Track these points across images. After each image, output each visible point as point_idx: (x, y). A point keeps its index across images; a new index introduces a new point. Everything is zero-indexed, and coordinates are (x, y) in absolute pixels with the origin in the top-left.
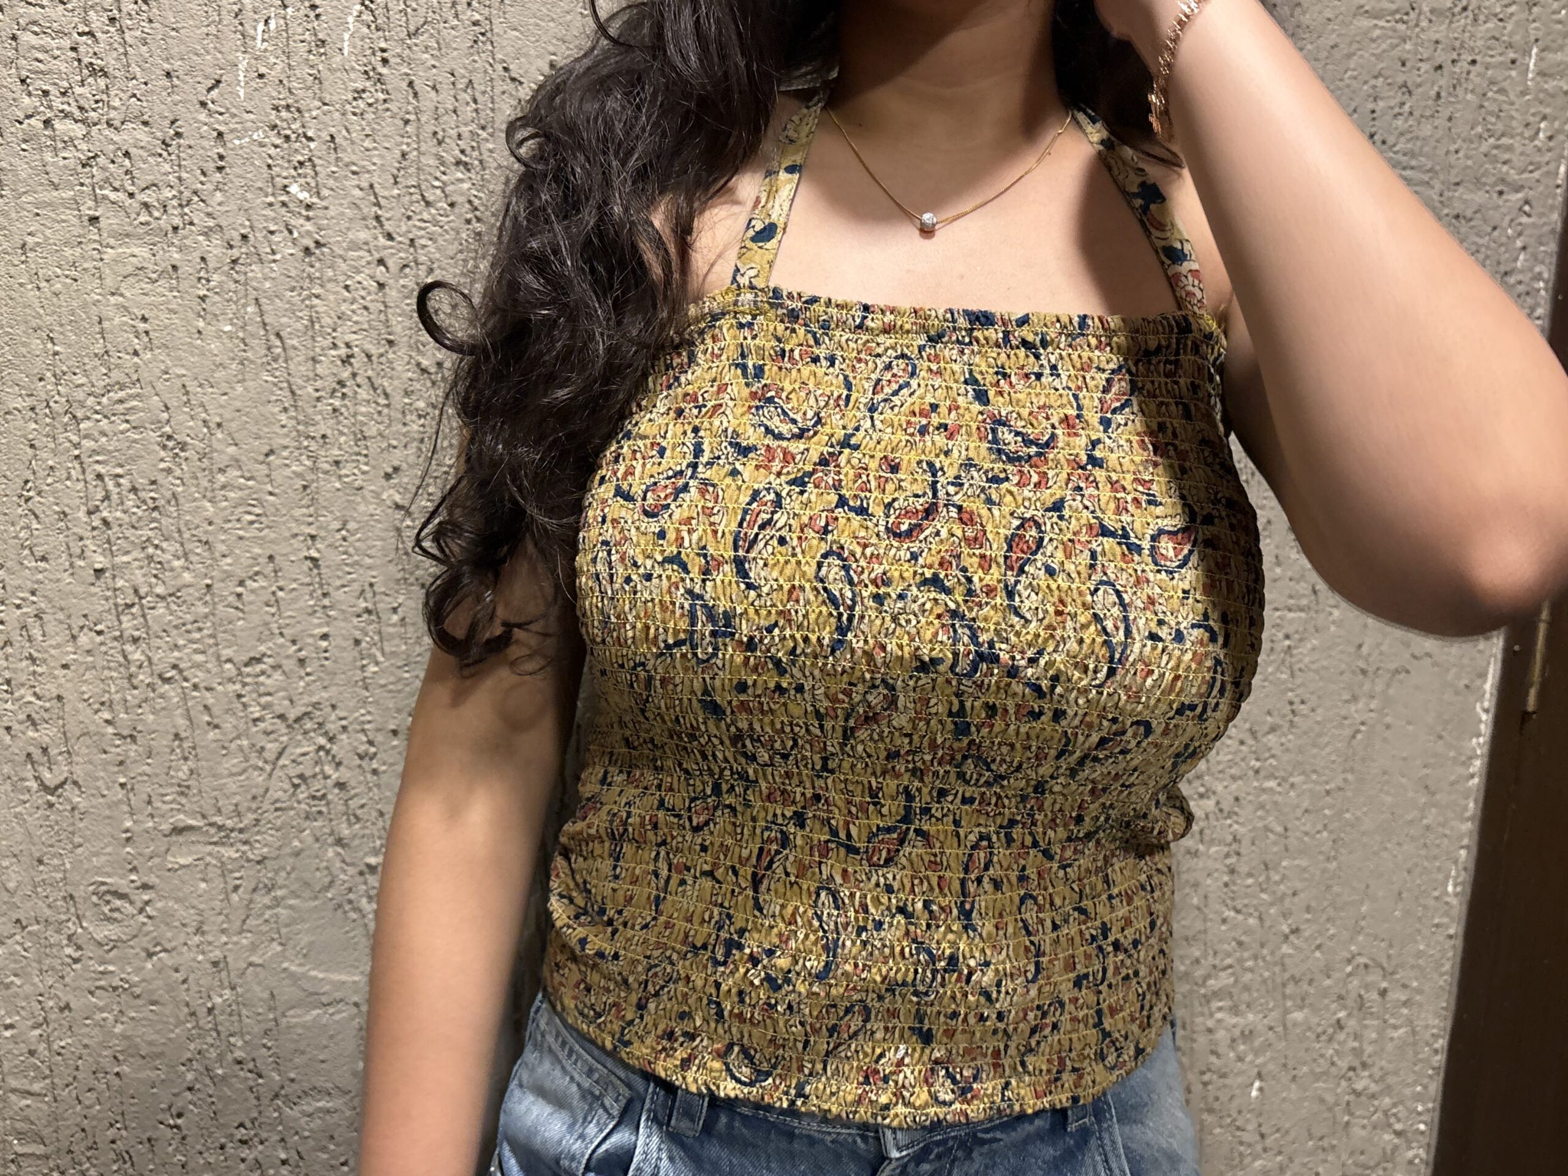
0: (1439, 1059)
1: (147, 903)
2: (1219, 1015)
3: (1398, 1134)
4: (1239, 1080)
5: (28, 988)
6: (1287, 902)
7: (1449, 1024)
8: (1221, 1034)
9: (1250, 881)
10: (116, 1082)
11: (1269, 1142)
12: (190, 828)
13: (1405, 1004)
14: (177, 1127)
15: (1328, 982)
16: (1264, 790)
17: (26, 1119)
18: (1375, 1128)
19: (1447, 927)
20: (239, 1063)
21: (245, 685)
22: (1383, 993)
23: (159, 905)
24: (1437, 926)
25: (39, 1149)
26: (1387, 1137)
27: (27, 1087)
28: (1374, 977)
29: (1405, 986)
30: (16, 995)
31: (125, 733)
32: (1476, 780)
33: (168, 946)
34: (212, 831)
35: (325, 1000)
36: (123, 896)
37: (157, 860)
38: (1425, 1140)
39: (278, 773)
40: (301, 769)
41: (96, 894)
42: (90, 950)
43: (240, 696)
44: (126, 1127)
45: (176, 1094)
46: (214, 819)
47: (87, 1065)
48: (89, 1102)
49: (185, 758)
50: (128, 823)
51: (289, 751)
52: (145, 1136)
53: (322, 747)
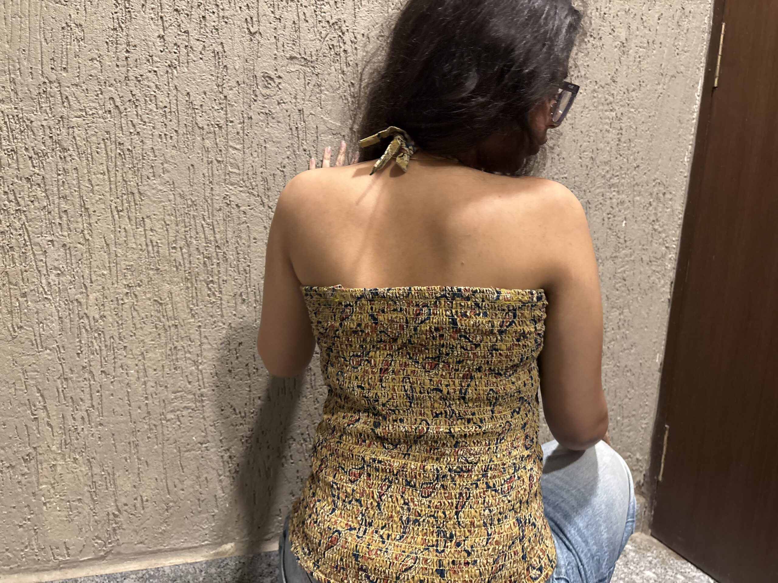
0: (680, 222)
1: (280, 83)
2: (614, 193)
3: (667, 247)
4: (620, 219)
5: (239, 108)
6: (636, 154)
7: (684, 209)
8: (614, 200)
9: (625, 145)
10: (264, 150)
11: (628, 243)
12: (295, 58)
13: (671, 200)
14: (283, 171)
15: (648, 187)
16: (630, 112)
17: (234, 158)
18: (660, 244)
19: (684, 173)
20: (305, 150)
21: (317, 7)
22: (664, 194)
23: (283, 85)
24: (681, 172)
25: (237, 171)
26: (664, 248)
27: (235, 146)
28: (662, 188)
29: (671, 193)
30: (235, 110)
31: (278, 17)
32: (694, 121)
33: (285, 101)
34: (303, 60)
35: (334, 132)
36: (272, 79)
37: (284, 68)
38: (675, 251)
39: (325, 43)
40: (333, 43)
41: (263, 77)
42: (260, 98)
43: (315, 11)
44: (266, 168)
45: (283, 159)
46: (303, 56)
47: (255, 142)
48: (255, 156)
49: (296, 31)
50: (276, 52)
51: (329, 35)
52: (272, 172)
53: (340, 36)
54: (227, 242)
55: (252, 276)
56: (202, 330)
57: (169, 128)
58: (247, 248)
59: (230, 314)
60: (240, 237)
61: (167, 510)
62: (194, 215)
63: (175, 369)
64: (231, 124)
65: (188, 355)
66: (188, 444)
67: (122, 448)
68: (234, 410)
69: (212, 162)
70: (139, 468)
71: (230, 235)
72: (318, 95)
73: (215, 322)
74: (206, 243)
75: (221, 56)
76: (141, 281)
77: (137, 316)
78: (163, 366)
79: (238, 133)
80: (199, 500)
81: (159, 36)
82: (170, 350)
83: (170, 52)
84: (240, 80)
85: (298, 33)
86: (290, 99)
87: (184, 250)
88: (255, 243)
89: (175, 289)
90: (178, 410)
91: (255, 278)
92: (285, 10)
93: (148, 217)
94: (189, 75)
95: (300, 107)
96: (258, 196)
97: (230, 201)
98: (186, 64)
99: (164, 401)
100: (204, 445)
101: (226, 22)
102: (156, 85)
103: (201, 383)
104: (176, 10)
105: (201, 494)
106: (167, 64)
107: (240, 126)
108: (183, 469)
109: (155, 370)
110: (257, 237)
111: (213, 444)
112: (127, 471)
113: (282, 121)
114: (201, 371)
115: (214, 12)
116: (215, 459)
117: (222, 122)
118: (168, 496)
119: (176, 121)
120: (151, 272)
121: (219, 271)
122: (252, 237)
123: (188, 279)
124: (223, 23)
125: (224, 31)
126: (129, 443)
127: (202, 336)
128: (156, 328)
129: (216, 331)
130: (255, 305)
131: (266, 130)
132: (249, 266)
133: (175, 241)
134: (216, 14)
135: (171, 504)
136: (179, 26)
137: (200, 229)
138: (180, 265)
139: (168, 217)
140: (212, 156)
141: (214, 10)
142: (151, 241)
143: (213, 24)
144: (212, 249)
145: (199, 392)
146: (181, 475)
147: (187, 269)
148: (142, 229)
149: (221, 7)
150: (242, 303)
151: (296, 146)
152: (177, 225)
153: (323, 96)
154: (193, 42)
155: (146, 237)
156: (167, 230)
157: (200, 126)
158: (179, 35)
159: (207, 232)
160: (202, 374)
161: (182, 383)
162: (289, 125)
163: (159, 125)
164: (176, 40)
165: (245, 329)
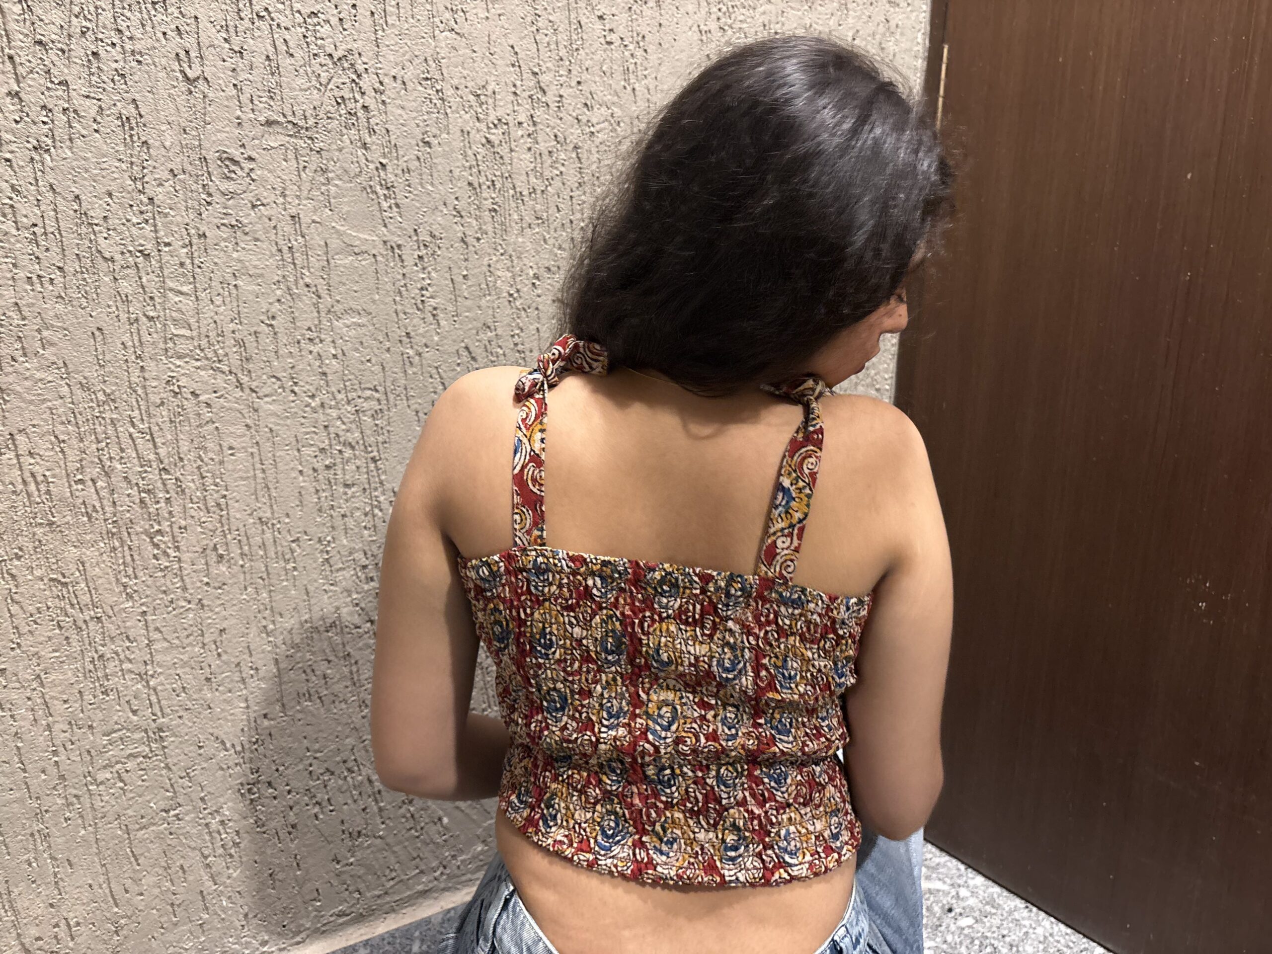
1: (252, 170)
5: (179, 219)
10: (234, 291)
12: (276, 122)
14: (271, 325)
17: (179, 310)
20: (308, 286)
21: (307, 29)
23: (259, 172)
25: (188, 333)
27: (179, 288)
30: (171, 223)
31: (237, 49)
33: (265, 202)
34: (290, 126)
35: (356, 250)
36: (236, 163)
37: (257, 142)
39: (328, 93)
40: (342, 93)
41: (220, 159)
42: (217, 197)
43: (304, 36)
44: (241, 323)
45: (270, 304)
46: (291, 118)
47: (217, 277)
48: (218, 303)
49: (273, 74)
50: (239, 113)
51: (335, 79)
52: (252, 330)
53: (353, 80)
54: (181, 459)
55: (232, 512)
56: (149, 618)
57: (45, 263)
58: (218, 467)
59: (199, 584)
60: (205, 448)
61: (116, 932)
62: (112, 420)
63: (105, 693)
64: (167, 249)
65: (127, 666)
66: (142, 817)
67: (19, 846)
68: (223, 743)
69: (137, 320)
70: (55, 875)
71: (185, 446)
72: (323, 188)
73: (172, 602)
74: (142, 466)
75: (134, 125)
76: (21, 549)
77: (21, 612)
78: (80, 692)
79: (182, 264)
80: (172, 905)
81: (9, 94)
82: (93, 662)
83: (34, 123)
84: (177, 168)
85: (277, 77)
86: (273, 198)
87: (100, 484)
88: (232, 455)
89: (90, 554)
90: (117, 763)
91: (238, 516)
92: (248, 35)
93: (20, 431)
94: (74, 163)
95: (293, 211)
96: (230, 372)
97: (179, 386)
98: (68, 143)
99: (89, 752)
100: (172, 813)
101: (139, 62)
102: (13, 187)
103: (157, 709)
104: (40, 43)
105: (174, 894)
106: (30, 146)
107: (185, 250)
108: (137, 860)
109: (65, 702)
110: (235, 444)
111: (190, 808)
112: (33, 882)
113: (263, 237)
114: (155, 690)
115: (113, 44)
116: (194, 831)
117: (149, 247)
118: (116, 910)
119: (59, 250)
120: (39, 531)
121: (170, 513)
122: (225, 445)
123: (113, 534)
124: (134, 64)
125: (136, 78)
126: (32, 835)
127: (151, 629)
128: (60, 628)
129: (175, 616)
130: (241, 562)
131: (235, 255)
132: (224, 497)
133: (81, 470)
134: (118, 48)
135: (123, 921)
136: (48, 72)
137: (126, 441)
138: (95, 510)
139: (61, 428)
140: (135, 308)
141: (115, 41)
142: (33, 475)
143: (115, 65)
144: (153, 476)
145: (153, 725)
146: (135, 871)
147: (108, 515)
148: (12, 455)
149: (127, 33)
150: (219, 562)
151: (291, 279)
152: (82, 440)
153: (333, 189)
154: (77, 101)
155: (21, 469)
156: (62, 451)
157: (107, 255)
158: (48, 88)
159: (140, 447)
160: (156, 694)
161: (121, 715)
162: (276, 244)
163: (25, 260)
164: (44, 100)
165: (228, 605)
